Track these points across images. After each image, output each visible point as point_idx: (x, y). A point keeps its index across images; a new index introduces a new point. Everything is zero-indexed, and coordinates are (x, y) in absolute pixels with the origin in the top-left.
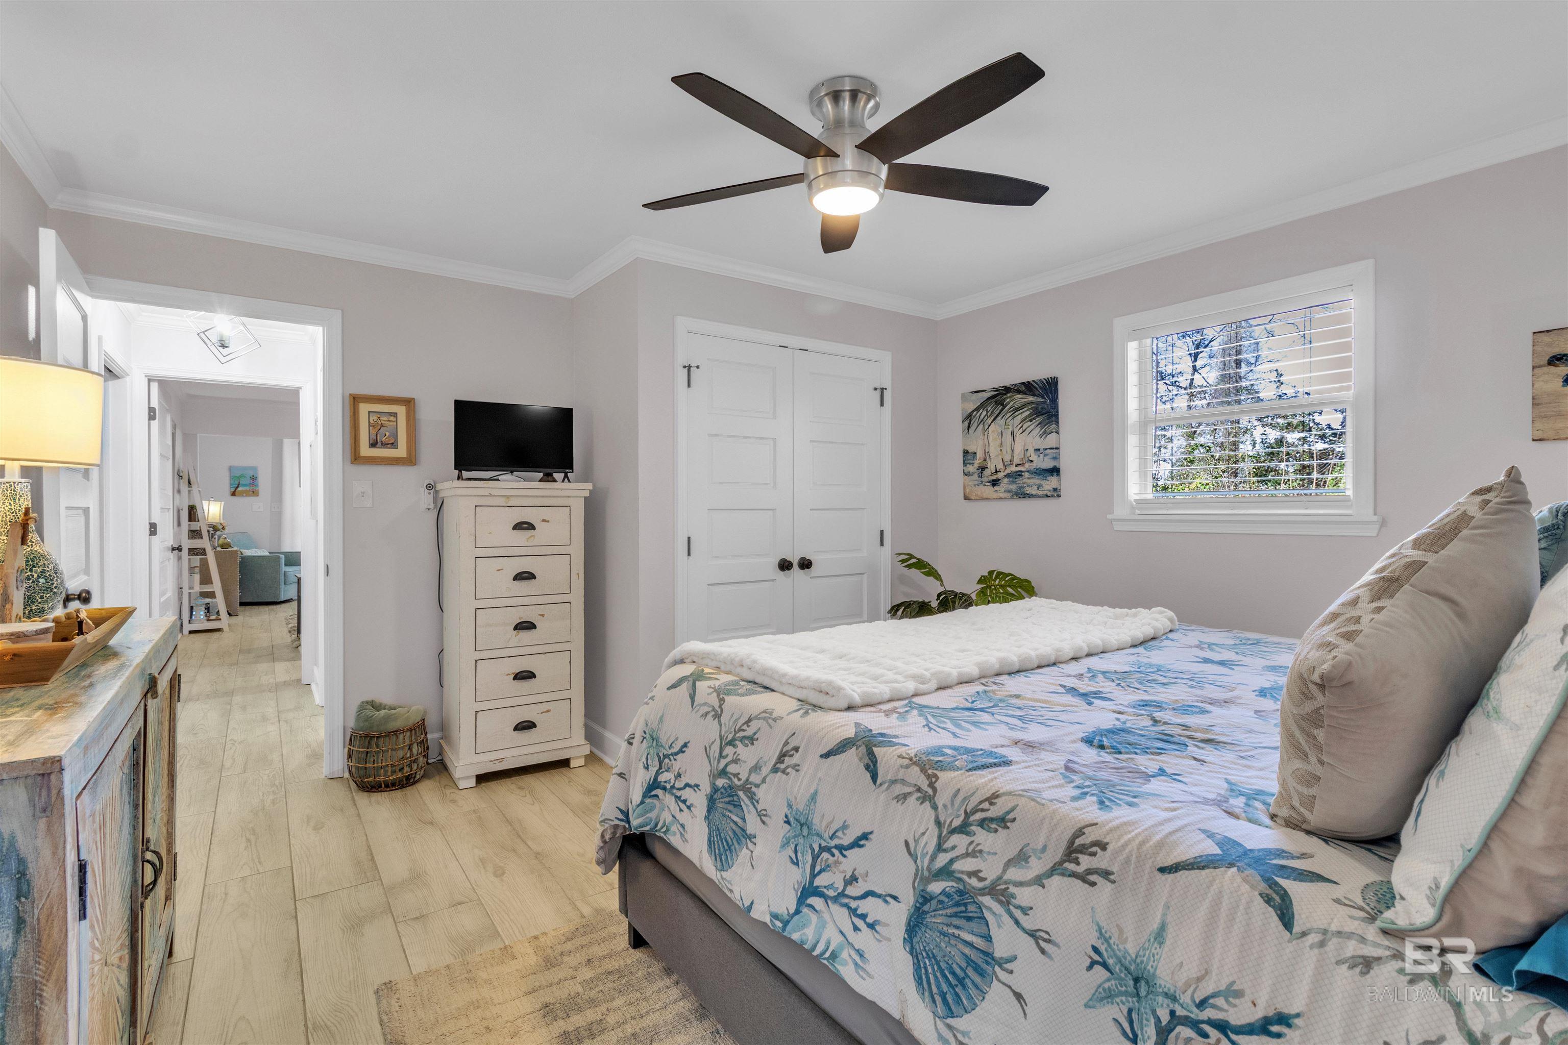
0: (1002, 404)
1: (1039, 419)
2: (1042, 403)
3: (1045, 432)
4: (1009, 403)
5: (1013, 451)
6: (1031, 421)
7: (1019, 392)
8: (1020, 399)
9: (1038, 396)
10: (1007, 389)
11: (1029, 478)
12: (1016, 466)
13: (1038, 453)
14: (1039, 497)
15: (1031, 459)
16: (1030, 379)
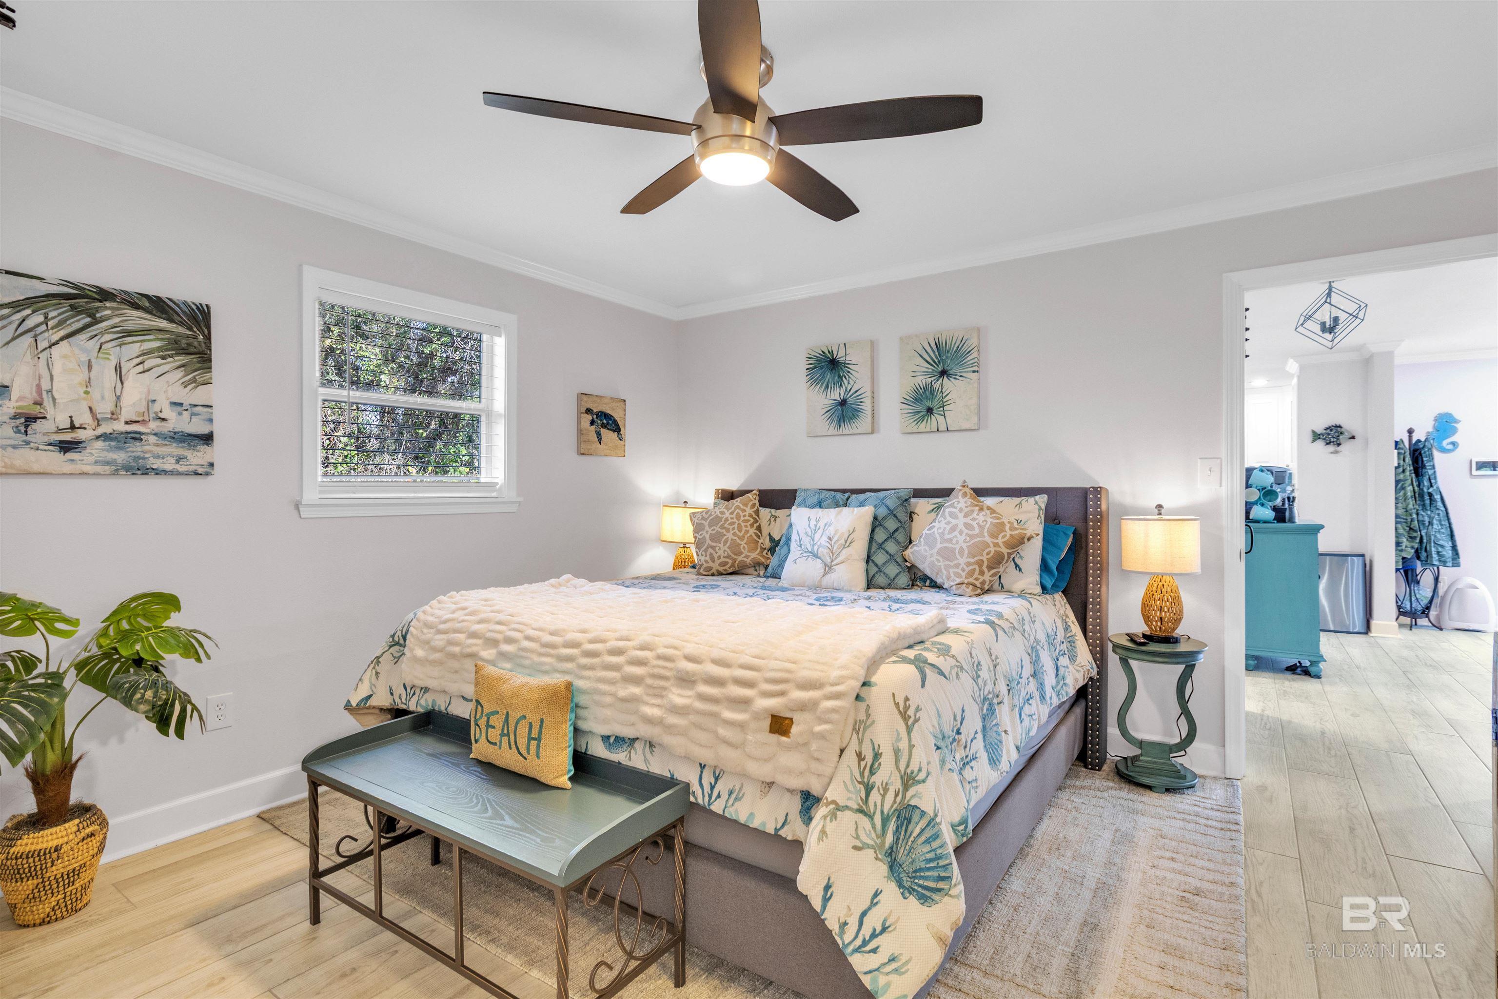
0: (92, 316)
1: (181, 359)
2: (188, 337)
3: (194, 380)
4: (108, 318)
5: (118, 398)
6: (163, 358)
7: (136, 306)
8: (136, 319)
9: (181, 323)
10: (105, 295)
11: (157, 445)
12: (127, 423)
13: (179, 409)
14: (179, 474)
15: (161, 415)
16: (163, 294)
